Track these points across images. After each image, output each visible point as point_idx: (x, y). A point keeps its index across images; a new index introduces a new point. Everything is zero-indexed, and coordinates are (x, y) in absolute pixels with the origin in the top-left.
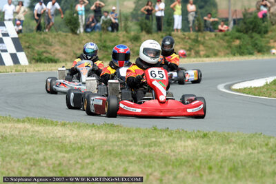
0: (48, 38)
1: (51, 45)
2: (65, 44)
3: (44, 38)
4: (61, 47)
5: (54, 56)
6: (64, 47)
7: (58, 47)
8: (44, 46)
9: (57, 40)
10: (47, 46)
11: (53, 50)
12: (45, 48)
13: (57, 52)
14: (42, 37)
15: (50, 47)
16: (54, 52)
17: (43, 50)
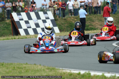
0: (92, 18)
1: (93, 21)
2: (101, 20)
3: (90, 17)
4: (99, 22)
5: (95, 27)
6: (100, 22)
7: (97, 22)
8: (90, 22)
9: (96, 18)
10: (91, 22)
11: (94, 24)
12: (90, 23)
13: (96, 25)
14: (89, 17)
15: (92, 22)
16: (95, 25)
17: (89, 24)
